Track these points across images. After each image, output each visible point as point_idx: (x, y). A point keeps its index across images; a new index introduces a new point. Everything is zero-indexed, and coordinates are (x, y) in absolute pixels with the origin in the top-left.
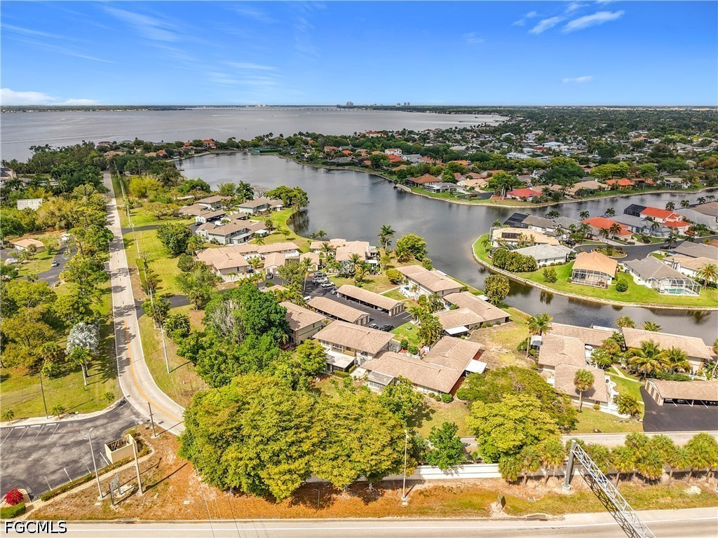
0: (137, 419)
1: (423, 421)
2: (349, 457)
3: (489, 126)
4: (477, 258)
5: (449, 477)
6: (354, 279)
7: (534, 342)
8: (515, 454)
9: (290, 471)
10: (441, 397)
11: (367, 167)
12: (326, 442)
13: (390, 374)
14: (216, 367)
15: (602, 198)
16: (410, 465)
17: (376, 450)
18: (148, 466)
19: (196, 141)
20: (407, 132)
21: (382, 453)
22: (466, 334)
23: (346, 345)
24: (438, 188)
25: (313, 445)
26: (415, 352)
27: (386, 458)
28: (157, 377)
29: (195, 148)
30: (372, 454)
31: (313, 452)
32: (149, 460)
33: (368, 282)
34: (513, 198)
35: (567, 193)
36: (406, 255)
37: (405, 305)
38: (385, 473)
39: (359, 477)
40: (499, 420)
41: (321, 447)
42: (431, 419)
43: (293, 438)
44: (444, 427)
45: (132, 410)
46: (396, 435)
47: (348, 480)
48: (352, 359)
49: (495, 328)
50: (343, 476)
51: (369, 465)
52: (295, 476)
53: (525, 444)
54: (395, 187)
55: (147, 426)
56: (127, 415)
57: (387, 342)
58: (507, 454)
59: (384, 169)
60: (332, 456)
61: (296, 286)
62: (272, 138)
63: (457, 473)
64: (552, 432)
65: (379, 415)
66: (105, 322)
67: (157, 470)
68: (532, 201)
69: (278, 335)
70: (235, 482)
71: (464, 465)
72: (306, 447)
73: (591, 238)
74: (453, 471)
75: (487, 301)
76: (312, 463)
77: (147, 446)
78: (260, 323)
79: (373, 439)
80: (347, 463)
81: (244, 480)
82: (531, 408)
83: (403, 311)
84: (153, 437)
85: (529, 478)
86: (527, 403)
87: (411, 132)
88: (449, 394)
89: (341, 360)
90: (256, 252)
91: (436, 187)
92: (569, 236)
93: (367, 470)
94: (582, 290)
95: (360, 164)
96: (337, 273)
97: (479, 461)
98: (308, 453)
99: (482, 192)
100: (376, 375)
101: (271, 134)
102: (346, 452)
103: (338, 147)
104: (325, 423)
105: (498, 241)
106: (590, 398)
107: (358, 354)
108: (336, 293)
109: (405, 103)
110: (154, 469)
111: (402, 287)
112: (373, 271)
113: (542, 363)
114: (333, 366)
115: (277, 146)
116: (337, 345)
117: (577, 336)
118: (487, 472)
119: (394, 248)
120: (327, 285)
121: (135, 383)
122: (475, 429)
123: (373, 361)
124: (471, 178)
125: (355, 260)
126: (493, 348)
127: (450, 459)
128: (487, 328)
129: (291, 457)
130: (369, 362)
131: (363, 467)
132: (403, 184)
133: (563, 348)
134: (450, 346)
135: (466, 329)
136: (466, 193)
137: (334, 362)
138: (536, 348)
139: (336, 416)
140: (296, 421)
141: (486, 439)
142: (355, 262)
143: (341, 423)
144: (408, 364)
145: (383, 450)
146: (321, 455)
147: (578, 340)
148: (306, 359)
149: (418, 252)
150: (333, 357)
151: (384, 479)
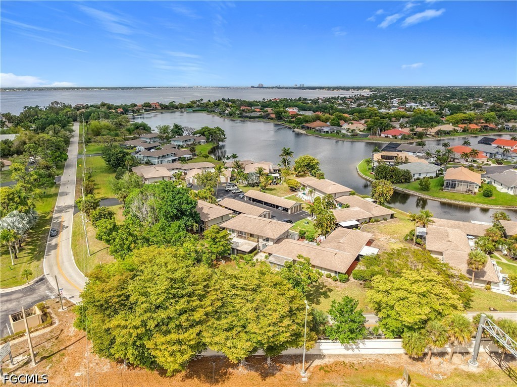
0: (50, 294)
1: (321, 299)
2: (245, 328)
3: (363, 96)
4: (361, 174)
5: (350, 352)
6: (259, 188)
7: (420, 232)
8: (420, 329)
9: (179, 342)
10: (337, 277)
11: (272, 119)
12: (221, 313)
13: (289, 257)
14: (125, 246)
15: (456, 137)
16: (311, 339)
17: (273, 321)
18: (48, 337)
19: (146, 103)
20: (302, 100)
21: (280, 324)
22: (356, 227)
23: (249, 232)
24: (327, 130)
25: (207, 314)
26: (312, 239)
27: (284, 329)
28: (78, 259)
29: (145, 108)
30: (270, 325)
31: (207, 321)
32: (51, 332)
33: (271, 190)
34: (386, 137)
35: (429, 133)
36: (303, 171)
37: (302, 206)
38: (283, 346)
39: (255, 349)
40: (401, 294)
41: (216, 317)
42: (329, 297)
43: (183, 306)
44: (345, 301)
45: (48, 286)
46: (295, 306)
47: (242, 352)
48: (255, 244)
49: (382, 223)
50: (237, 349)
51: (265, 337)
52: (185, 347)
53: (429, 319)
54: (293, 131)
55: (57, 300)
56: (42, 290)
57: (286, 230)
58: (411, 329)
59: (285, 120)
60: (226, 326)
61: (209, 189)
62: (202, 102)
63: (358, 348)
64: (455, 308)
65: (278, 286)
66: (45, 217)
67: (57, 341)
68: (402, 138)
69: (189, 223)
70: (121, 352)
71: (366, 340)
72: (198, 315)
73: (453, 161)
74: (354, 347)
75: (374, 202)
76: (204, 334)
77: (51, 318)
78: (172, 211)
79: (270, 310)
80: (243, 335)
81: (130, 351)
82: (433, 283)
83: (300, 210)
84: (61, 310)
85: (433, 354)
86: (429, 278)
87: (305, 99)
88: (345, 274)
89: (245, 245)
90: (180, 169)
91: (326, 129)
92: (435, 159)
93: (263, 342)
94: (454, 196)
95: (267, 117)
96: (245, 183)
97: (379, 337)
98: (200, 322)
99: (361, 133)
100: (276, 257)
101: (202, 100)
102: (242, 322)
103: (251, 107)
104: (221, 293)
105: (379, 162)
106: (482, 279)
107: (261, 240)
108: (244, 197)
109: (301, 85)
110: (54, 340)
111: (300, 194)
112: (275, 182)
113: (430, 249)
114: (237, 250)
115: (206, 107)
116: (242, 232)
117: (459, 228)
118: (390, 348)
119: (292, 166)
120: (237, 191)
121: (57, 264)
122: (376, 302)
123: (273, 246)
124: (352, 124)
125: (260, 172)
126: (382, 238)
127: (352, 333)
128: (375, 223)
129: (181, 326)
130: (270, 247)
131: (259, 338)
132: (299, 129)
133: (448, 236)
134: (344, 235)
135: (357, 223)
136: (349, 134)
137: (238, 246)
138: (422, 237)
139: (234, 286)
140: (190, 289)
141: (389, 313)
142: (260, 174)
143: (238, 293)
144: (307, 248)
145: (281, 322)
146: (215, 325)
147: (460, 231)
148: (212, 242)
149: (312, 170)
150: (237, 243)
151: (284, 352)
